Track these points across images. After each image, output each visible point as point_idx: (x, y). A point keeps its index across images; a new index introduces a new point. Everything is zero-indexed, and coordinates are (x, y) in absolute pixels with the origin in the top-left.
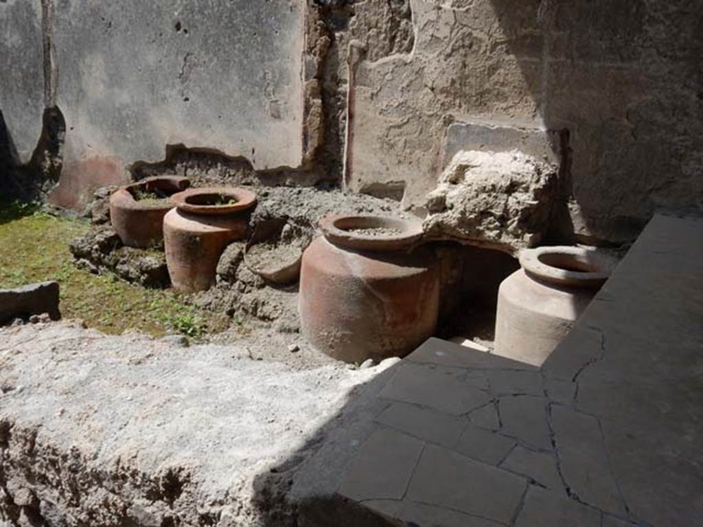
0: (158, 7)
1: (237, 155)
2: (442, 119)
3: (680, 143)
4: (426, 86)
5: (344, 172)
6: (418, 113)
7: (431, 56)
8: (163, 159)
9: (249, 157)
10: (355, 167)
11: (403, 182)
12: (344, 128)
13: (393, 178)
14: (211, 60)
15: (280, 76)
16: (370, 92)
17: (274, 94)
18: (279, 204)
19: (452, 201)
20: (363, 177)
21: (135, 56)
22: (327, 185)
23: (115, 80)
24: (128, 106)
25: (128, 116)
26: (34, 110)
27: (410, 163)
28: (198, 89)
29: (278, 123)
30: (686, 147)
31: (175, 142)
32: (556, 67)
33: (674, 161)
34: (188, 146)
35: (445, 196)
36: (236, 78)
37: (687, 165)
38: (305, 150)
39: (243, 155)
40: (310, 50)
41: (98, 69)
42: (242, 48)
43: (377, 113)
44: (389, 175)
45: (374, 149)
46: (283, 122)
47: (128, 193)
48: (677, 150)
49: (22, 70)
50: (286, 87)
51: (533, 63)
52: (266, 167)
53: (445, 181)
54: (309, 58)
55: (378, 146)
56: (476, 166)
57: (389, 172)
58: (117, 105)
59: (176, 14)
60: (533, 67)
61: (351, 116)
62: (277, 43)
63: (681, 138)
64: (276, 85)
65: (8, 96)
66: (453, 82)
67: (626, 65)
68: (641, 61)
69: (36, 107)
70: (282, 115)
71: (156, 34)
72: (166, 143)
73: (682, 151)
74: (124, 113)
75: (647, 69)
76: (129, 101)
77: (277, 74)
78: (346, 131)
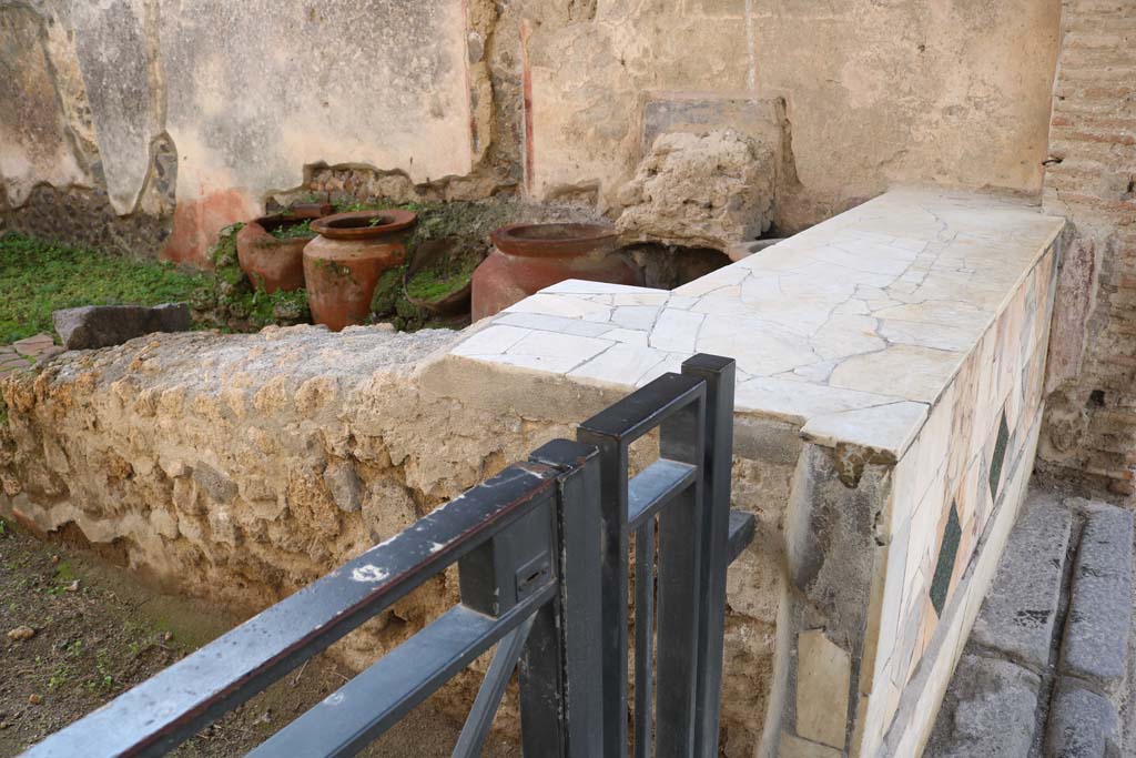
1: (390, 167)
2: (635, 98)
3: (907, 105)
4: (615, 58)
5: (525, 174)
6: (608, 92)
7: (618, 23)
8: (300, 183)
9: (405, 167)
10: (536, 167)
11: (597, 179)
12: (521, 118)
13: (583, 177)
14: (354, 52)
15: (439, 62)
16: (549, 73)
17: (433, 83)
18: (446, 222)
19: (649, 192)
20: (547, 179)
21: (261, 56)
23: (235, 86)
24: (254, 120)
25: (254, 133)
26: (137, 140)
27: (604, 155)
28: (339, 90)
29: (439, 121)
30: (914, 109)
31: (313, 160)
32: (762, 25)
33: (903, 127)
34: (330, 163)
35: (641, 187)
36: (386, 70)
37: (917, 130)
38: (474, 149)
39: (399, 166)
40: (474, 26)
41: (215, 78)
43: (560, 98)
44: (579, 174)
45: (558, 142)
46: (446, 119)
47: (258, 226)
48: (904, 113)
49: (122, 92)
50: (447, 75)
51: (734, 21)
52: (428, 179)
53: (644, 170)
54: (473, 36)
55: (563, 137)
56: (678, 150)
57: (580, 169)
58: (240, 120)
60: (736, 26)
61: (528, 105)
62: (433, 22)
63: (908, 98)
64: (435, 74)
65: (106, 126)
66: (646, 51)
67: (837, 17)
68: (854, 11)
69: (139, 135)
70: (444, 111)
71: (286, 27)
72: (301, 164)
73: (911, 114)
74: (249, 131)
75: (862, 20)
76: (255, 115)
77: (436, 60)
78: (523, 123)
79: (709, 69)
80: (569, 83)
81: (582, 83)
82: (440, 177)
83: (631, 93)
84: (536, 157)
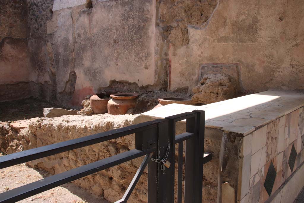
0: (109, 36)
1: (133, 82)
3: (273, 67)
5: (169, 85)
6: (192, 63)
7: (195, 45)
8: (109, 85)
9: (137, 82)
10: (172, 83)
11: (188, 86)
12: (168, 69)
13: (184, 86)
14: (125, 51)
15: (148, 54)
17: (145, 60)
18: (146, 96)
21: (101, 52)
22: (163, 90)
23: (94, 60)
24: (98, 68)
28: (121, 61)
29: (147, 70)
30: (275, 68)
31: (112, 79)
32: (233, 46)
33: (272, 73)
34: (117, 80)
36: (133, 56)
37: (276, 74)
38: (155, 78)
39: (135, 82)
40: (157, 46)
41: (88, 57)
42: (136, 47)
43: (179, 64)
44: (183, 85)
46: (148, 70)
48: (272, 69)
50: (149, 58)
51: (226, 45)
52: (143, 85)
53: (200, 84)
54: (157, 48)
55: (179, 75)
56: (210, 78)
58: (94, 68)
59: (115, 37)
60: (226, 46)
61: (170, 66)
62: (146, 44)
63: (273, 65)
64: (146, 58)
65: (58, 69)
66: (202, 52)
67: (254, 43)
68: (258, 42)
69: (67, 71)
70: (148, 67)
71: (108, 44)
72: (110, 80)
73: (274, 69)
74: (96, 71)
75: (260, 44)
76: (98, 67)
77: (146, 54)
78: (169, 71)
79: (219, 58)
80: (181, 61)
81: (185, 61)
82: (146, 85)
83: (198, 64)
84: (172, 80)
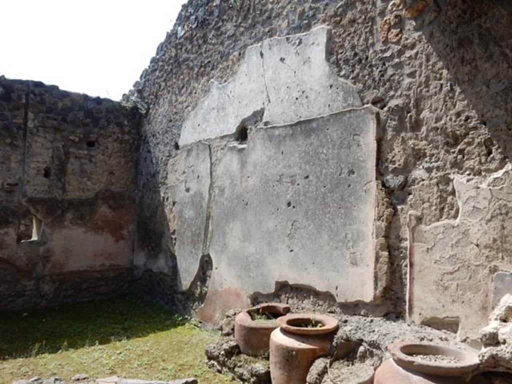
0: (277, 193)
1: (325, 290)
2: (488, 269)
4: (472, 243)
5: (407, 307)
6: (466, 263)
7: (474, 221)
8: (273, 291)
9: (334, 292)
10: (416, 303)
11: (458, 317)
12: (407, 273)
13: (449, 314)
14: (309, 225)
15: (358, 235)
16: (426, 248)
17: (353, 248)
18: (356, 330)
19: (504, 337)
20: (423, 312)
21: (261, 222)
22: (394, 316)
23: (246, 237)
24: (253, 254)
25: (252, 261)
26: (195, 256)
27: (463, 302)
28: (300, 244)
29: (355, 268)
31: (280, 280)
34: (291, 283)
35: (497, 332)
36: (326, 237)
38: (376, 289)
39: (330, 291)
40: (379, 218)
41: (237, 231)
42: (331, 217)
43: (433, 263)
44: (445, 311)
45: (431, 290)
46: (359, 268)
47: (247, 314)
49: (192, 232)
50: (361, 243)
52: (346, 300)
53: (496, 319)
54: (378, 223)
55: (435, 288)
57: (445, 308)
58: (246, 254)
59: (288, 196)
61: (412, 265)
62: (355, 214)
64: (354, 242)
65: (182, 247)
66: (495, 240)
69: (196, 254)
70: (358, 263)
71: (275, 209)
72: (276, 280)
74: (250, 259)
76: (254, 251)
77: (355, 234)
78: (408, 276)
82: (353, 300)
83: (484, 265)
84: (415, 297)
